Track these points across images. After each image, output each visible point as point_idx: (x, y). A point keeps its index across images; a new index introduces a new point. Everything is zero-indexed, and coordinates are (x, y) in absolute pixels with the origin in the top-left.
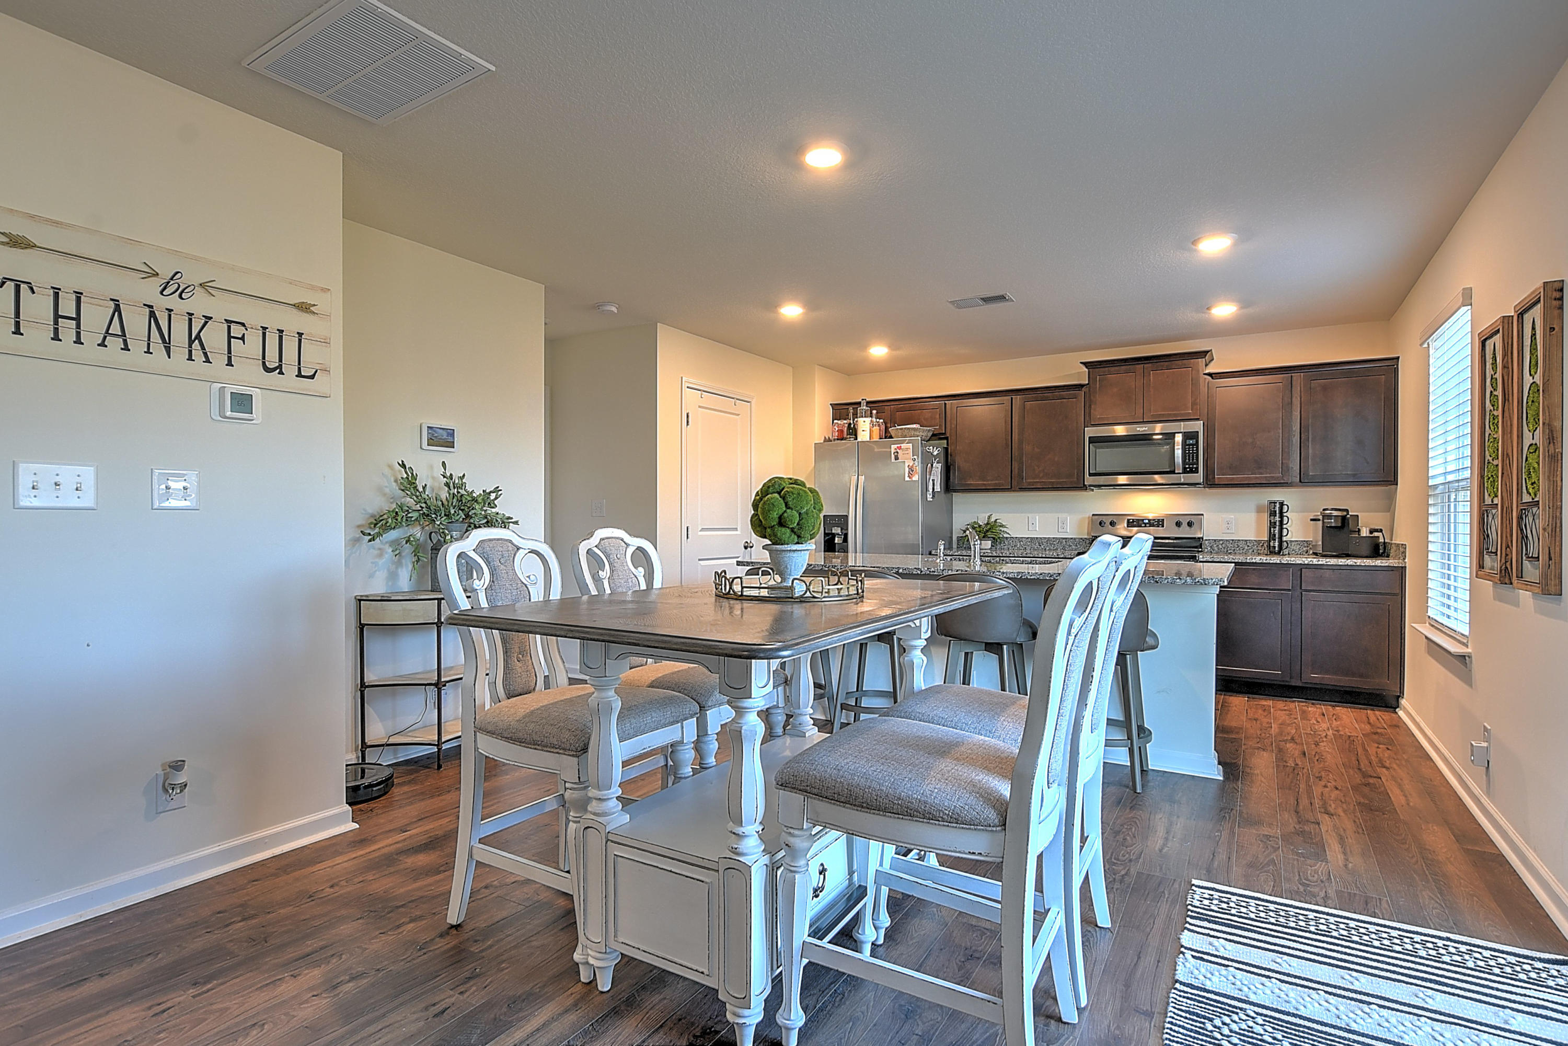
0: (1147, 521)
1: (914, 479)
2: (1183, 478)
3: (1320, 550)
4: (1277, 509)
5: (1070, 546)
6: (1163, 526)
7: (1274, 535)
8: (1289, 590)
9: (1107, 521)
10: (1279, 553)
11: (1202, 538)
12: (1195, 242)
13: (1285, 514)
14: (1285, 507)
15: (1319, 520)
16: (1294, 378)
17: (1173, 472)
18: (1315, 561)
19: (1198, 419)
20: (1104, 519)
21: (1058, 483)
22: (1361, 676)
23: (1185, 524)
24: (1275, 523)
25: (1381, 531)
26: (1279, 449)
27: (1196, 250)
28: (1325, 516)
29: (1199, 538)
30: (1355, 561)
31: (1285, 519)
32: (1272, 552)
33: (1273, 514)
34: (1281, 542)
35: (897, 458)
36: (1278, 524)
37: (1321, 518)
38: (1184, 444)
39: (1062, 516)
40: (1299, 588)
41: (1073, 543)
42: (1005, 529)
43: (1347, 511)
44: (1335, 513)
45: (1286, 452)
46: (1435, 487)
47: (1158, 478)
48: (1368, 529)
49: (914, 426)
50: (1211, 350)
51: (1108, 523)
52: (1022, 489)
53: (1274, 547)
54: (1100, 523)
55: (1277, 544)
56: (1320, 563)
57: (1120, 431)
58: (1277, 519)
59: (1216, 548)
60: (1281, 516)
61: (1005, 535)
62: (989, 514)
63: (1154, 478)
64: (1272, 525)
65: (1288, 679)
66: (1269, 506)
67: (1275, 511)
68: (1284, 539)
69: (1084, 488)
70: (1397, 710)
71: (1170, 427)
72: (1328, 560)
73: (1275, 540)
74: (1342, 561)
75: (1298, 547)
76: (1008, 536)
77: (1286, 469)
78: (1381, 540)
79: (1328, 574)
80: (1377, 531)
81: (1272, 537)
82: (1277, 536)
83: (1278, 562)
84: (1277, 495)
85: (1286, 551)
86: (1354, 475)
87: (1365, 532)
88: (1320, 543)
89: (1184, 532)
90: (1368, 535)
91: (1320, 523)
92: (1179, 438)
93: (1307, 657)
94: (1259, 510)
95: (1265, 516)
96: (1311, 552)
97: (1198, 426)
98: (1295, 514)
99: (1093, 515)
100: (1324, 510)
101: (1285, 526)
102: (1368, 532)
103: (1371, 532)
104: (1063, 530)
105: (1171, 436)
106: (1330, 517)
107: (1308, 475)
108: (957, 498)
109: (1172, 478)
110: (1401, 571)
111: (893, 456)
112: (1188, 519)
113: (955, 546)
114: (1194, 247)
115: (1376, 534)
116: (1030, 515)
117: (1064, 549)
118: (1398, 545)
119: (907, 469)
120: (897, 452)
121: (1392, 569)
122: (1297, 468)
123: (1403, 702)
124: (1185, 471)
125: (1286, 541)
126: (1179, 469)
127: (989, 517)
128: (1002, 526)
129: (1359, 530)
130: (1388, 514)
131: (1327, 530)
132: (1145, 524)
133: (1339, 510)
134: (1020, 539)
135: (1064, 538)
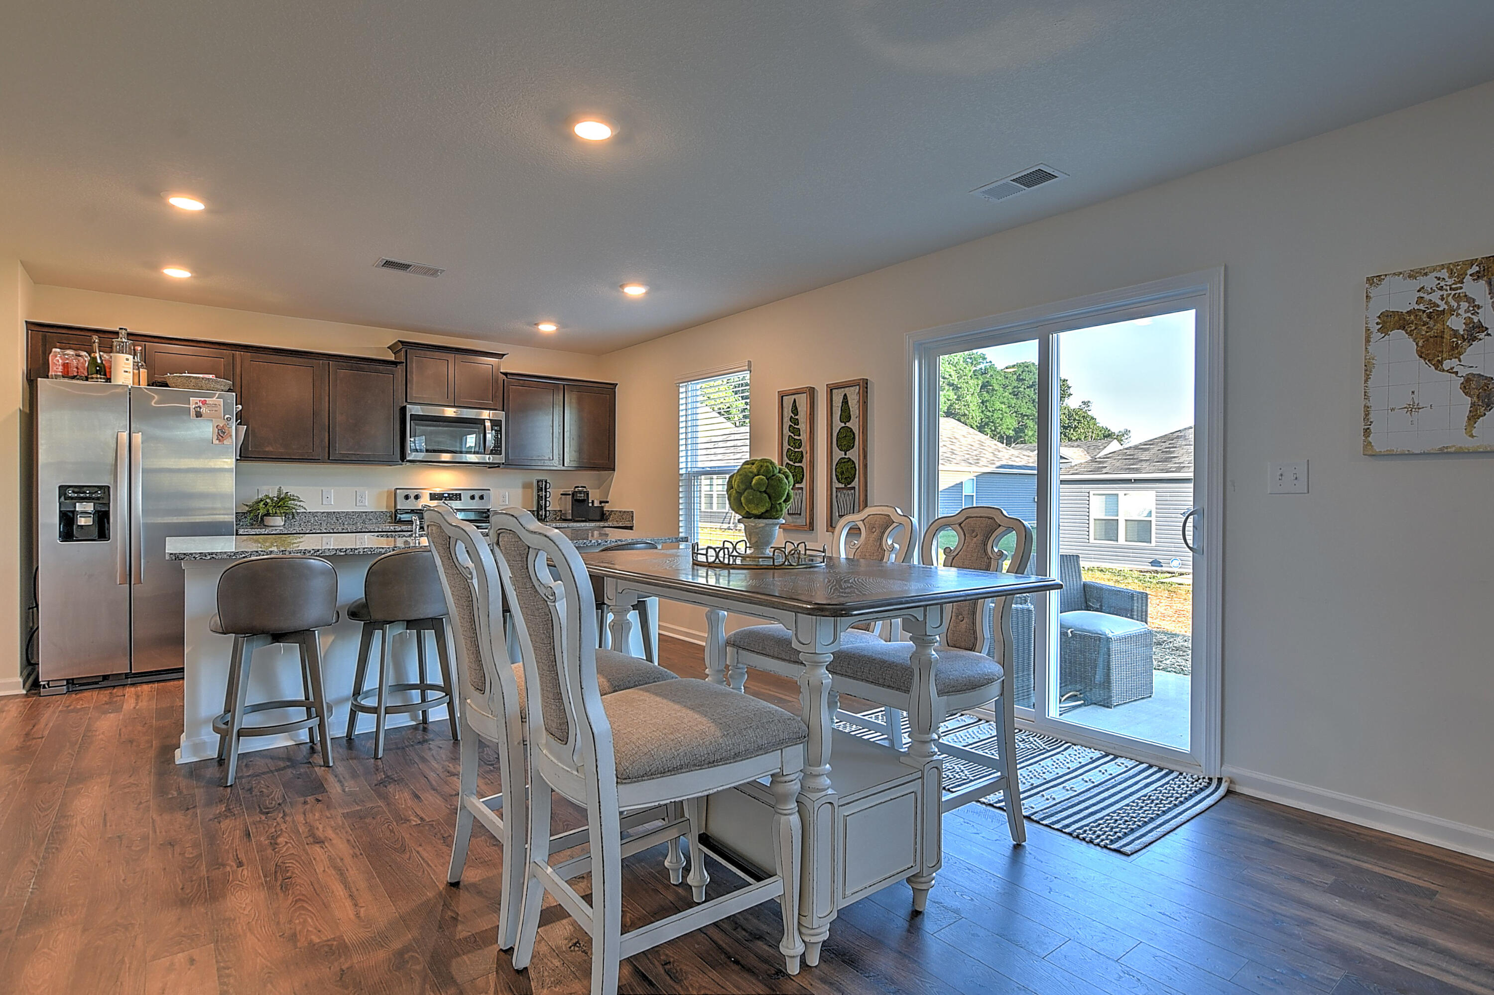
0: (446, 495)
1: (226, 443)
2: (490, 458)
3: (569, 517)
4: (543, 486)
5: (370, 520)
6: (460, 500)
9: (412, 494)
10: (544, 519)
11: (490, 510)
12: (622, 286)
13: (547, 490)
14: (548, 485)
15: (569, 494)
19: (498, 410)
20: (409, 493)
21: (374, 456)
23: (477, 498)
25: (606, 502)
27: (623, 292)
28: (576, 492)
29: (488, 510)
31: (548, 493)
33: (540, 489)
34: (546, 511)
35: (198, 415)
36: (543, 497)
37: (570, 492)
38: (492, 429)
41: (374, 517)
42: (301, 504)
43: (586, 488)
44: (584, 490)
46: (682, 474)
48: (598, 501)
49: (211, 376)
51: (412, 497)
53: (541, 515)
55: (543, 512)
57: (450, 412)
58: (543, 493)
60: (545, 492)
61: (300, 510)
64: (539, 498)
66: (537, 484)
67: (542, 488)
68: (548, 509)
73: (541, 509)
76: (303, 510)
78: (607, 509)
80: (603, 502)
81: (539, 507)
82: (543, 506)
84: (542, 475)
87: (596, 503)
88: (571, 511)
90: (599, 505)
91: (570, 497)
92: (487, 424)
94: (526, 486)
95: (535, 491)
97: (502, 416)
100: (575, 487)
101: (547, 499)
102: (598, 503)
103: (600, 503)
104: (361, 504)
105: (482, 421)
106: (581, 492)
111: (192, 412)
112: (481, 493)
114: (621, 289)
117: (364, 522)
119: (215, 430)
120: (200, 407)
124: (491, 452)
126: (488, 450)
127: (280, 490)
129: (592, 502)
131: (575, 501)
132: (446, 497)
134: (314, 514)
135: (364, 512)
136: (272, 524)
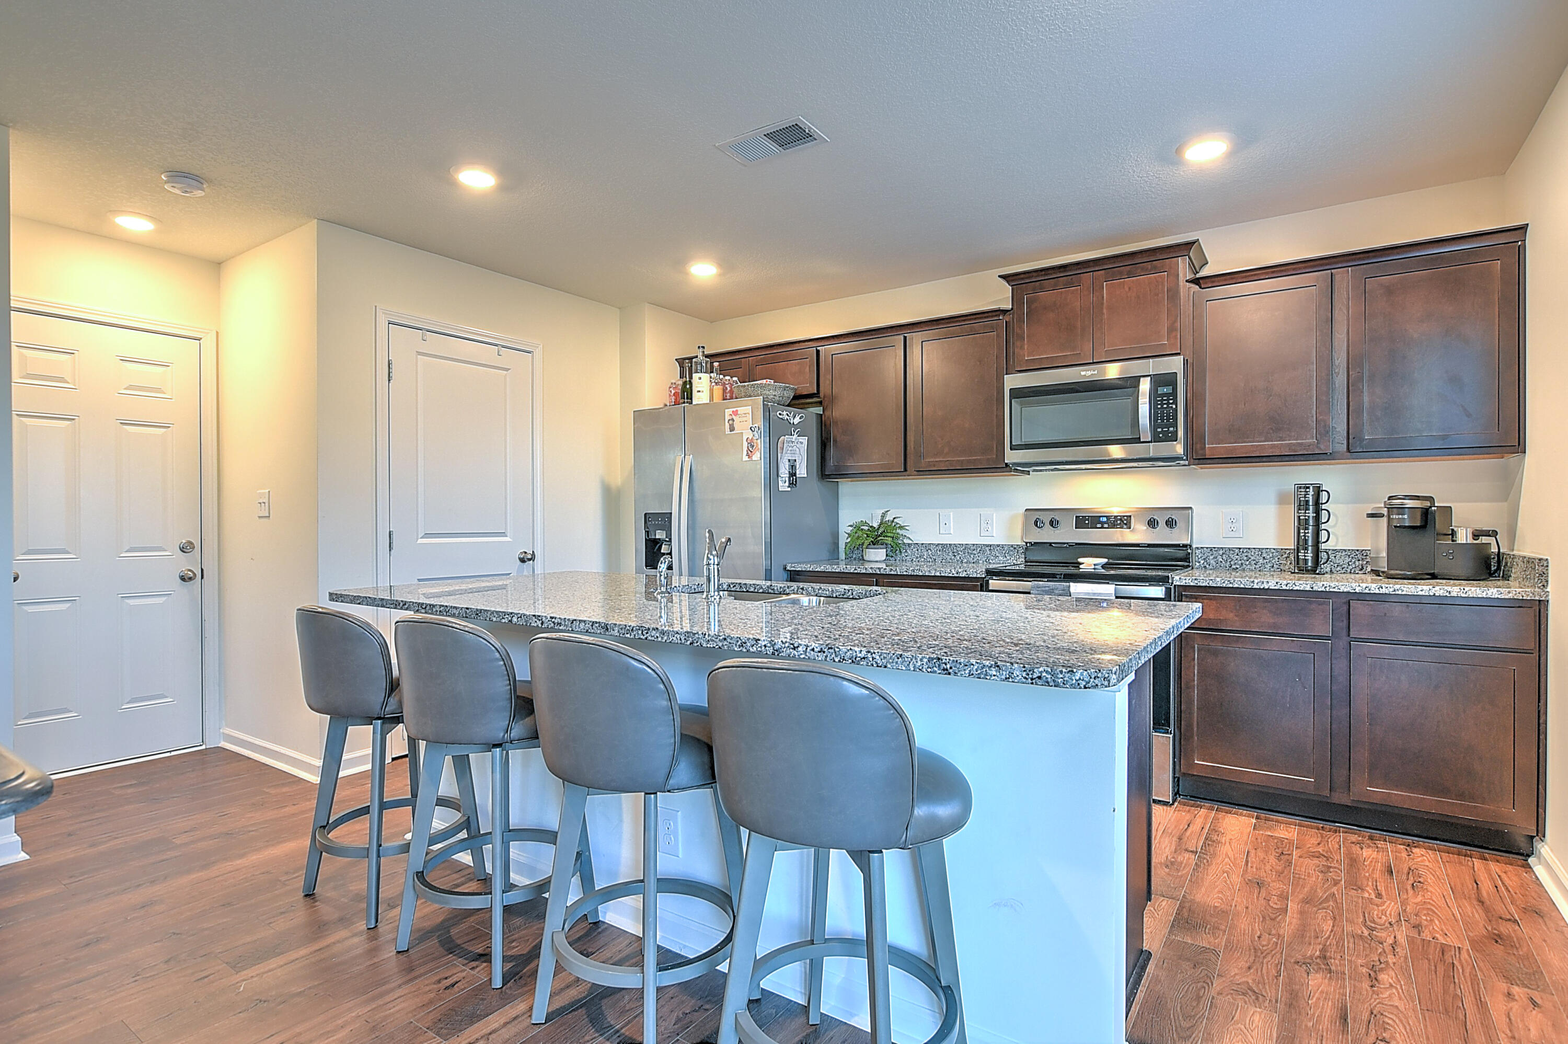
0: (1105, 519)
1: (754, 458)
2: (1153, 449)
3: (1383, 566)
4: (1310, 498)
5: (996, 557)
6: (1129, 527)
7: (1306, 541)
8: (1328, 638)
9: (1047, 519)
10: (1313, 571)
11: (1191, 546)
13: (1324, 507)
14: (1325, 494)
15: (1382, 516)
16: (1337, 278)
17: (1137, 440)
18: (1374, 588)
19: (1178, 354)
20: (1041, 516)
21: (969, 461)
22: (1461, 796)
23: (1162, 523)
24: (1307, 521)
25: (1494, 534)
26: (1311, 397)
28: (1390, 509)
29: (1185, 546)
30: (1449, 589)
31: (1324, 516)
32: (1302, 569)
33: (1303, 505)
34: (1317, 552)
35: (732, 429)
36: (1311, 522)
37: (1385, 511)
38: (1154, 394)
39: (985, 511)
40: (1345, 632)
41: (1001, 553)
43: (1431, 499)
44: (1410, 503)
45: (1325, 404)
47: (1116, 451)
48: (1470, 531)
49: (763, 382)
50: (1198, 239)
51: (1047, 523)
52: (922, 472)
53: (1306, 561)
54: (1036, 523)
55: (1310, 556)
56: (1383, 591)
58: (1311, 514)
59: (1212, 562)
60: (1318, 512)
61: (906, 541)
62: (883, 511)
63: (1107, 450)
64: (1302, 524)
65: (1326, 793)
66: (1296, 494)
67: (1307, 502)
68: (1323, 547)
69: (1006, 468)
70: (1531, 860)
71: (1135, 368)
72: (1397, 587)
73: (1306, 549)
74: (1424, 589)
75: (1347, 560)
76: (911, 542)
77: (1324, 431)
78: (1494, 549)
79: (1397, 610)
80: (1487, 534)
81: (1301, 544)
82: (1310, 543)
83: (1308, 588)
84: (1309, 474)
85: (1326, 568)
86: (1444, 438)
87: (1463, 537)
88: (1384, 554)
89: (1162, 536)
90: (1470, 541)
91: (1384, 520)
92: (1145, 386)
93: (1361, 755)
94: (1282, 500)
95: (1291, 511)
96: (1369, 569)
97: (1175, 365)
98: (1341, 506)
99: (1026, 510)
100: (1390, 498)
101: (1323, 526)
102: (1470, 536)
103: (1476, 535)
104: (987, 534)
105: (1134, 382)
106: (1401, 509)
107: (1363, 440)
108: (846, 487)
109: (1138, 450)
110: (1539, 609)
111: (727, 425)
112: (1170, 514)
113: (842, 555)
115: (1484, 540)
116: (942, 512)
117: (988, 560)
118: (1529, 561)
119: (745, 444)
120: (733, 420)
121: (1519, 604)
122: (1341, 428)
123: (1544, 849)
124: (1156, 439)
125: (1326, 551)
126: (1146, 435)
127: (884, 516)
128: (901, 527)
129: (1453, 533)
130: (1506, 504)
131: (1395, 530)
132: (1102, 523)
133: (1417, 498)
134: (927, 547)
135: (987, 546)
136: (871, 559)
